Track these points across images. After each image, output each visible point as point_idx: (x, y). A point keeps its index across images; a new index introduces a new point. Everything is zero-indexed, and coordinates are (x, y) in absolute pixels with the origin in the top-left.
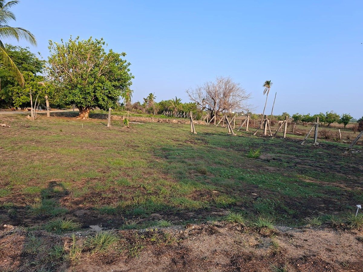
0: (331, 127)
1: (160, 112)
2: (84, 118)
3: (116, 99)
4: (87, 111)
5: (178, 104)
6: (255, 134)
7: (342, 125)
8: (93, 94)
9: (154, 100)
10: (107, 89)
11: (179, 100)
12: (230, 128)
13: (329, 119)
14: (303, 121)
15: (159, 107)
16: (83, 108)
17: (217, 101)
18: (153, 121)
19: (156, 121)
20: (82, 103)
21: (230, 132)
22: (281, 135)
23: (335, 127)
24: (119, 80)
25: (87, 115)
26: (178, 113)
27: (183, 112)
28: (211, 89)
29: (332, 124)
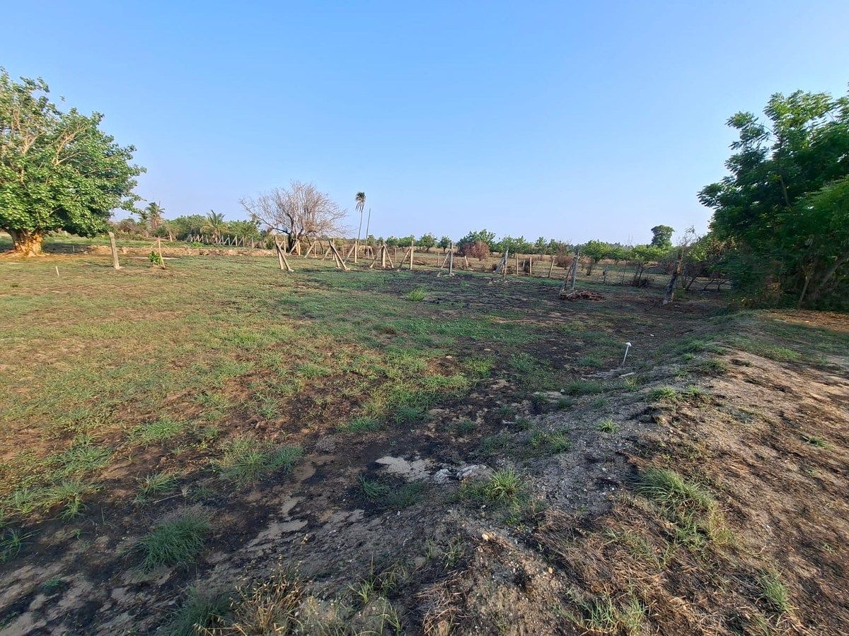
0: (430, 253)
1: (182, 237)
2: (31, 254)
3: (108, 215)
4: (35, 240)
5: (220, 222)
6: (371, 267)
7: (441, 250)
8: (52, 203)
9: (162, 215)
10: (86, 194)
11: (220, 215)
12: (339, 260)
13: (426, 243)
14: (400, 246)
15: (178, 228)
16: (27, 234)
17: (296, 219)
18: (190, 253)
19: (195, 254)
20: (23, 223)
21: (339, 265)
22: (407, 266)
23: (434, 253)
24: (108, 176)
25: (37, 247)
26: (223, 238)
27: (232, 237)
28: (284, 200)
29: (431, 249)
